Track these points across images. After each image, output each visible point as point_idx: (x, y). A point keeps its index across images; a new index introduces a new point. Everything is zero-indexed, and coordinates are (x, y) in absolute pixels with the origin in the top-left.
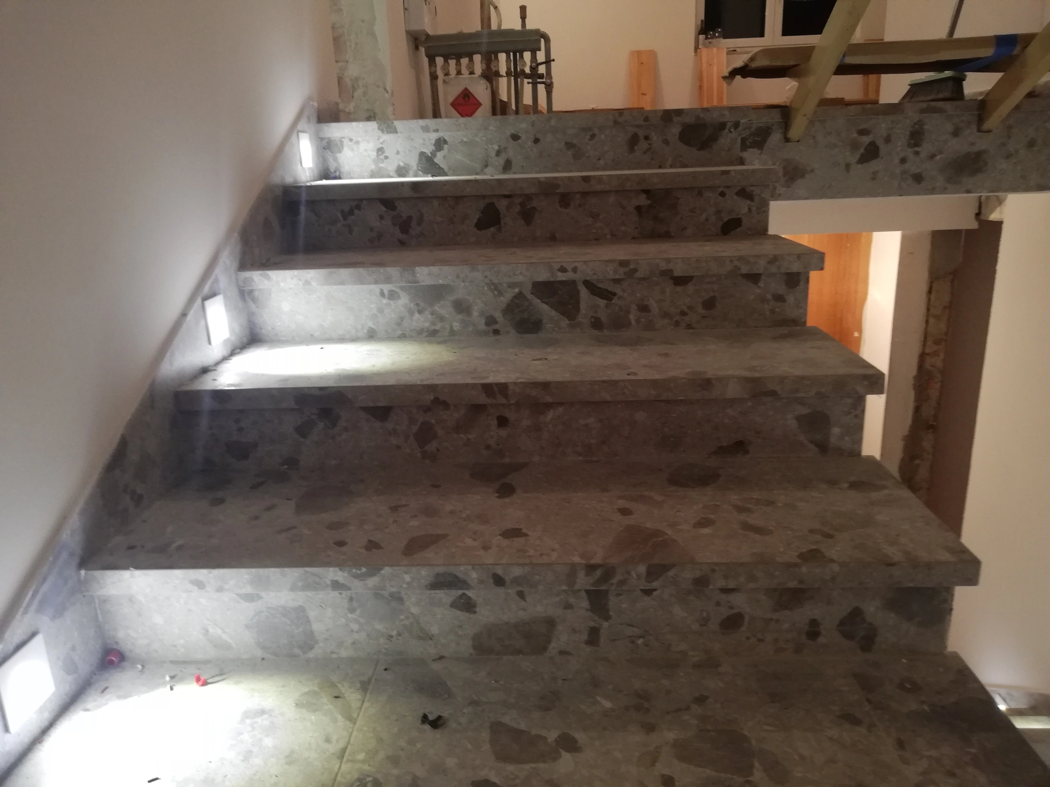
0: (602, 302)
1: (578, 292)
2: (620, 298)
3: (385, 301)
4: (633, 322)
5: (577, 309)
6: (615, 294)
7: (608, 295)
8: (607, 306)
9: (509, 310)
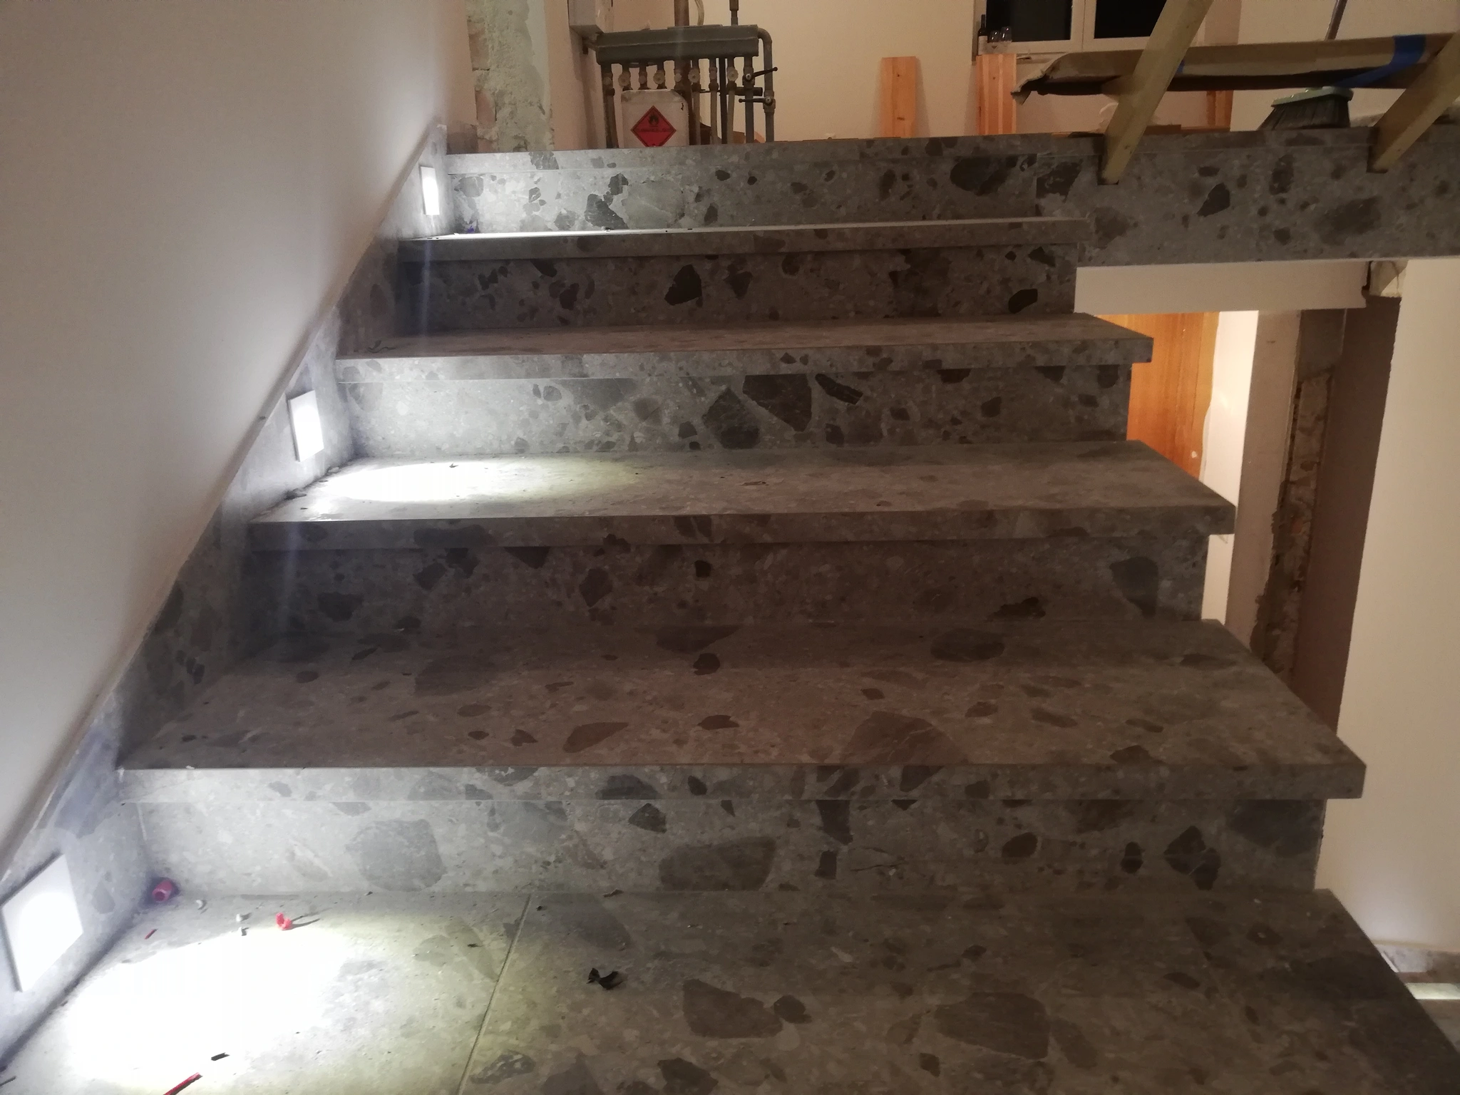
0: (841, 405)
1: (809, 390)
2: (867, 399)
3: (540, 402)
4: (885, 433)
5: (807, 413)
6: (859, 394)
7: (850, 396)
8: (849, 410)
9: (713, 414)
